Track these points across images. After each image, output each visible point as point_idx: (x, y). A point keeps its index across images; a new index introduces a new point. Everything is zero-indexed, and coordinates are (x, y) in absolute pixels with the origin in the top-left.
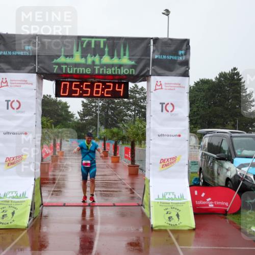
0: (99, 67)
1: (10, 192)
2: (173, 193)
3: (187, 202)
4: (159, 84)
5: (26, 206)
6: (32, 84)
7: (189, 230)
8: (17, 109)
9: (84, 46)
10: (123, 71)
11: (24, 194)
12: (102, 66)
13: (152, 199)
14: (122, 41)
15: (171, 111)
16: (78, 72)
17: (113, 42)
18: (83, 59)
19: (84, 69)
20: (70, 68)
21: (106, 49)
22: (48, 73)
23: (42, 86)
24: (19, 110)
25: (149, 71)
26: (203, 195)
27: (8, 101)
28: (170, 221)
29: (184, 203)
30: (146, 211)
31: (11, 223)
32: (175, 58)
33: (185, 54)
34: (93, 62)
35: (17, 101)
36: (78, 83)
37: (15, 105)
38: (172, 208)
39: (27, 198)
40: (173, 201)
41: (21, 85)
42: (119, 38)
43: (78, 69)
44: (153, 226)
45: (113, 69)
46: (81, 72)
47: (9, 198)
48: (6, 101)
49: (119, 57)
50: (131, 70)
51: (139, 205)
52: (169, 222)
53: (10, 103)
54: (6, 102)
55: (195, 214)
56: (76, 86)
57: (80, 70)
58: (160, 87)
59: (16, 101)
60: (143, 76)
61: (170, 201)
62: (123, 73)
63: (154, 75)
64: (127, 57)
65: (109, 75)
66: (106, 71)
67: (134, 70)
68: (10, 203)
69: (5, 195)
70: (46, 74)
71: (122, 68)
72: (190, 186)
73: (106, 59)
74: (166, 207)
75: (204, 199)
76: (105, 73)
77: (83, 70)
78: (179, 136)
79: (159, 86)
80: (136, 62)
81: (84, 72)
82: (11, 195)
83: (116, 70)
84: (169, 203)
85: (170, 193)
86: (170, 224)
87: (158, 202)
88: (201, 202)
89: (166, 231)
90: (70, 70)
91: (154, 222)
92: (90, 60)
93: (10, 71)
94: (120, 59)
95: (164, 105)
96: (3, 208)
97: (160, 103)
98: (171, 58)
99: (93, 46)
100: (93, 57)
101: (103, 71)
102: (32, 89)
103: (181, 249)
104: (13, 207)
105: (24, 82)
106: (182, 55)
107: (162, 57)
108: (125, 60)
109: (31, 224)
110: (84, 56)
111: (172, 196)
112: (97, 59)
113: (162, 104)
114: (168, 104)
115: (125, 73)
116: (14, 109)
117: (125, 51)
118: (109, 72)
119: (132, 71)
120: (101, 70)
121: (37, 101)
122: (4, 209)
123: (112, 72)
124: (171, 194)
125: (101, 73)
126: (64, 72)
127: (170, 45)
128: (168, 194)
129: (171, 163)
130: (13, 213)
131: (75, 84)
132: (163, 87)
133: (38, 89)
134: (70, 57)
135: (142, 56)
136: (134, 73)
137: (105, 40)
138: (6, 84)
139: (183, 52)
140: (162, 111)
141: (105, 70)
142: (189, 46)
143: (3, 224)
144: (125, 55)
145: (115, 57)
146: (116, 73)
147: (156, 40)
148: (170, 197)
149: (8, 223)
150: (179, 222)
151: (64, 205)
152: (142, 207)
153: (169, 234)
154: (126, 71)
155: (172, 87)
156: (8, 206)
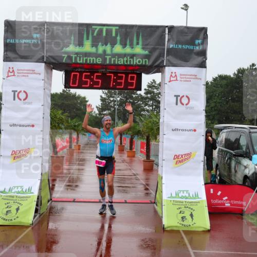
0: (110, 57)
1: (15, 187)
2: (187, 191)
3: (202, 201)
4: (174, 75)
5: (32, 202)
6: (40, 74)
7: (204, 231)
8: (24, 100)
9: (95, 34)
10: (136, 61)
11: (30, 189)
12: (114, 55)
13: (165, 197)
14: (135, 29)
15: (187, 104)
16: (88, 62)
17: (126, 31)
18: (94, 48)
19: (95, 59)
20: (80, 57)
21: (118, 38)
22: (56, 62)
23: (51, 76)
24: (26, 101)
25: (163, 61)
26: (219, 193)
27: (14, 92)
28: (183, 221)
29: (199, 202)
30: (158, 209)
31: (15, 219)
32: (191, 47)
33: (202, 43)
34: (105, 51)
35: (25, 92)
36: (89, 74)
37: (22, 96)
38: (185, 207)
39: (33, 193)
40: (187, 200)
41: (29, 75)
42: (132, 27)
43: (89, 59)
44: (165, 227)
45: (125, 59)
46: (92, 62)
47: (14, 193)
48: (13, 91)
49: (132, 46)
50: (144, 60)
51: (152, 203)
52: (182, 223)
53: (16, 93)
54: (13, 93)
55: (210, 214)
56: (86, 77)
57: (90, 59)
58: (175, 79)
59: (22, 91)
60: (157, 66)
61: (184, 200)
62: (136, 63)
63: (169, 66)
64: (140, 46)
65: (121, 65)
66: (118, 61)
67: (147, 60)
68: (14, 199)
69: (10, 190)
70: (55, 63)
71: (135, 58)
72: (205, 184)
73: (118, 49)
74: (180, 206)
75: (221, 198)
76: (116, 63)
77: (93, 60)
78: (195, 130)
79: (174, 77)
80: (150, 52)
81: (95, 62)
82: (16, 190)
83: (129, 60)
84: (182, 202)
85: (183, 191)
86: (183, 225)
87: (171, 201)
88: (216, 201)
89: (178, 232)
90: (80, 60)
91: (166, 222)
92: (101, 49)
93: (17, 60)
94: (132, 48)
95: (179, 98)
96: (8, 203)
97: (175, 96)
98: (188, 48)
99: (104, 34)
100: (104, 46)
101: (114, 61)
102: (40, 80)
103: (194, 253)
104: (18, 203)
105: (32, 72)
106: (199, 45)
107: (178, 46)
108: (138, 50)
109: (36, 220)
110: (94, 44)
111: (185, 194)
112: (108, 48)
113: (177, 96)
114: (183, 96)
115: (138, 63)
116: (20, 99)
117: (138, 39)
118: (121, 62)
119: (146, 61)
120: (113, 59)
121: (45, 92)
122: (8, 205)
123: (124, 62)
124: (185, 192)
125: (112, 63)
126: (74, 61)
127: (186, 33)
128: (182, 192)
129: (185, 160)
130: (18, 209)
131: (85, 75)
132: (178, 79)
133: (46, 80)
134: (80, 46)
135: (156, 45)
136: (147, 63)
137: (117, 28)
138: (12, 74)
139: (200, 41)
140: (177, 104)
141: (117, 59)
142: (207, 35)
143: (6, 220)
144: (138, 44)
145: (128, 46)
146: (128, 63)
147: (171, 28)
148: (184, 195)
149: (11, 220)
150: (193, 222)
151: (74, 201)
152: (155, 205)
153: (181, 235)
154: (139, 62)
155: (187, 79)
156: (13, 202)
